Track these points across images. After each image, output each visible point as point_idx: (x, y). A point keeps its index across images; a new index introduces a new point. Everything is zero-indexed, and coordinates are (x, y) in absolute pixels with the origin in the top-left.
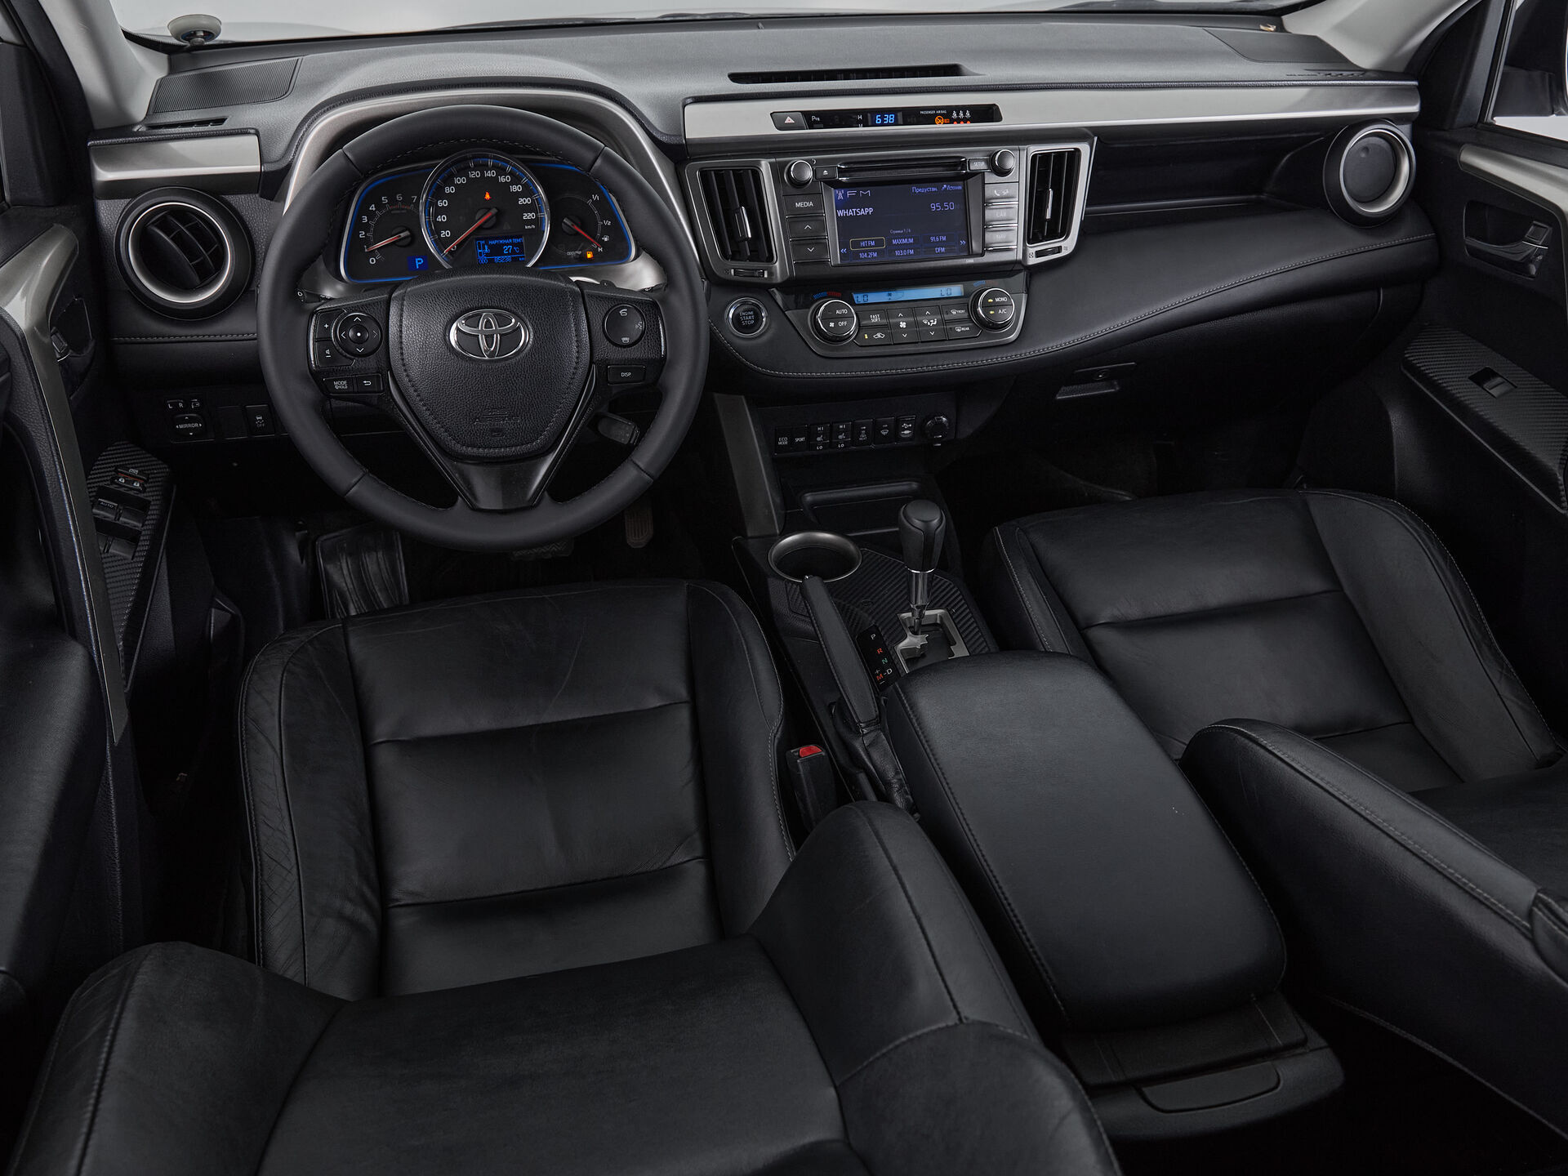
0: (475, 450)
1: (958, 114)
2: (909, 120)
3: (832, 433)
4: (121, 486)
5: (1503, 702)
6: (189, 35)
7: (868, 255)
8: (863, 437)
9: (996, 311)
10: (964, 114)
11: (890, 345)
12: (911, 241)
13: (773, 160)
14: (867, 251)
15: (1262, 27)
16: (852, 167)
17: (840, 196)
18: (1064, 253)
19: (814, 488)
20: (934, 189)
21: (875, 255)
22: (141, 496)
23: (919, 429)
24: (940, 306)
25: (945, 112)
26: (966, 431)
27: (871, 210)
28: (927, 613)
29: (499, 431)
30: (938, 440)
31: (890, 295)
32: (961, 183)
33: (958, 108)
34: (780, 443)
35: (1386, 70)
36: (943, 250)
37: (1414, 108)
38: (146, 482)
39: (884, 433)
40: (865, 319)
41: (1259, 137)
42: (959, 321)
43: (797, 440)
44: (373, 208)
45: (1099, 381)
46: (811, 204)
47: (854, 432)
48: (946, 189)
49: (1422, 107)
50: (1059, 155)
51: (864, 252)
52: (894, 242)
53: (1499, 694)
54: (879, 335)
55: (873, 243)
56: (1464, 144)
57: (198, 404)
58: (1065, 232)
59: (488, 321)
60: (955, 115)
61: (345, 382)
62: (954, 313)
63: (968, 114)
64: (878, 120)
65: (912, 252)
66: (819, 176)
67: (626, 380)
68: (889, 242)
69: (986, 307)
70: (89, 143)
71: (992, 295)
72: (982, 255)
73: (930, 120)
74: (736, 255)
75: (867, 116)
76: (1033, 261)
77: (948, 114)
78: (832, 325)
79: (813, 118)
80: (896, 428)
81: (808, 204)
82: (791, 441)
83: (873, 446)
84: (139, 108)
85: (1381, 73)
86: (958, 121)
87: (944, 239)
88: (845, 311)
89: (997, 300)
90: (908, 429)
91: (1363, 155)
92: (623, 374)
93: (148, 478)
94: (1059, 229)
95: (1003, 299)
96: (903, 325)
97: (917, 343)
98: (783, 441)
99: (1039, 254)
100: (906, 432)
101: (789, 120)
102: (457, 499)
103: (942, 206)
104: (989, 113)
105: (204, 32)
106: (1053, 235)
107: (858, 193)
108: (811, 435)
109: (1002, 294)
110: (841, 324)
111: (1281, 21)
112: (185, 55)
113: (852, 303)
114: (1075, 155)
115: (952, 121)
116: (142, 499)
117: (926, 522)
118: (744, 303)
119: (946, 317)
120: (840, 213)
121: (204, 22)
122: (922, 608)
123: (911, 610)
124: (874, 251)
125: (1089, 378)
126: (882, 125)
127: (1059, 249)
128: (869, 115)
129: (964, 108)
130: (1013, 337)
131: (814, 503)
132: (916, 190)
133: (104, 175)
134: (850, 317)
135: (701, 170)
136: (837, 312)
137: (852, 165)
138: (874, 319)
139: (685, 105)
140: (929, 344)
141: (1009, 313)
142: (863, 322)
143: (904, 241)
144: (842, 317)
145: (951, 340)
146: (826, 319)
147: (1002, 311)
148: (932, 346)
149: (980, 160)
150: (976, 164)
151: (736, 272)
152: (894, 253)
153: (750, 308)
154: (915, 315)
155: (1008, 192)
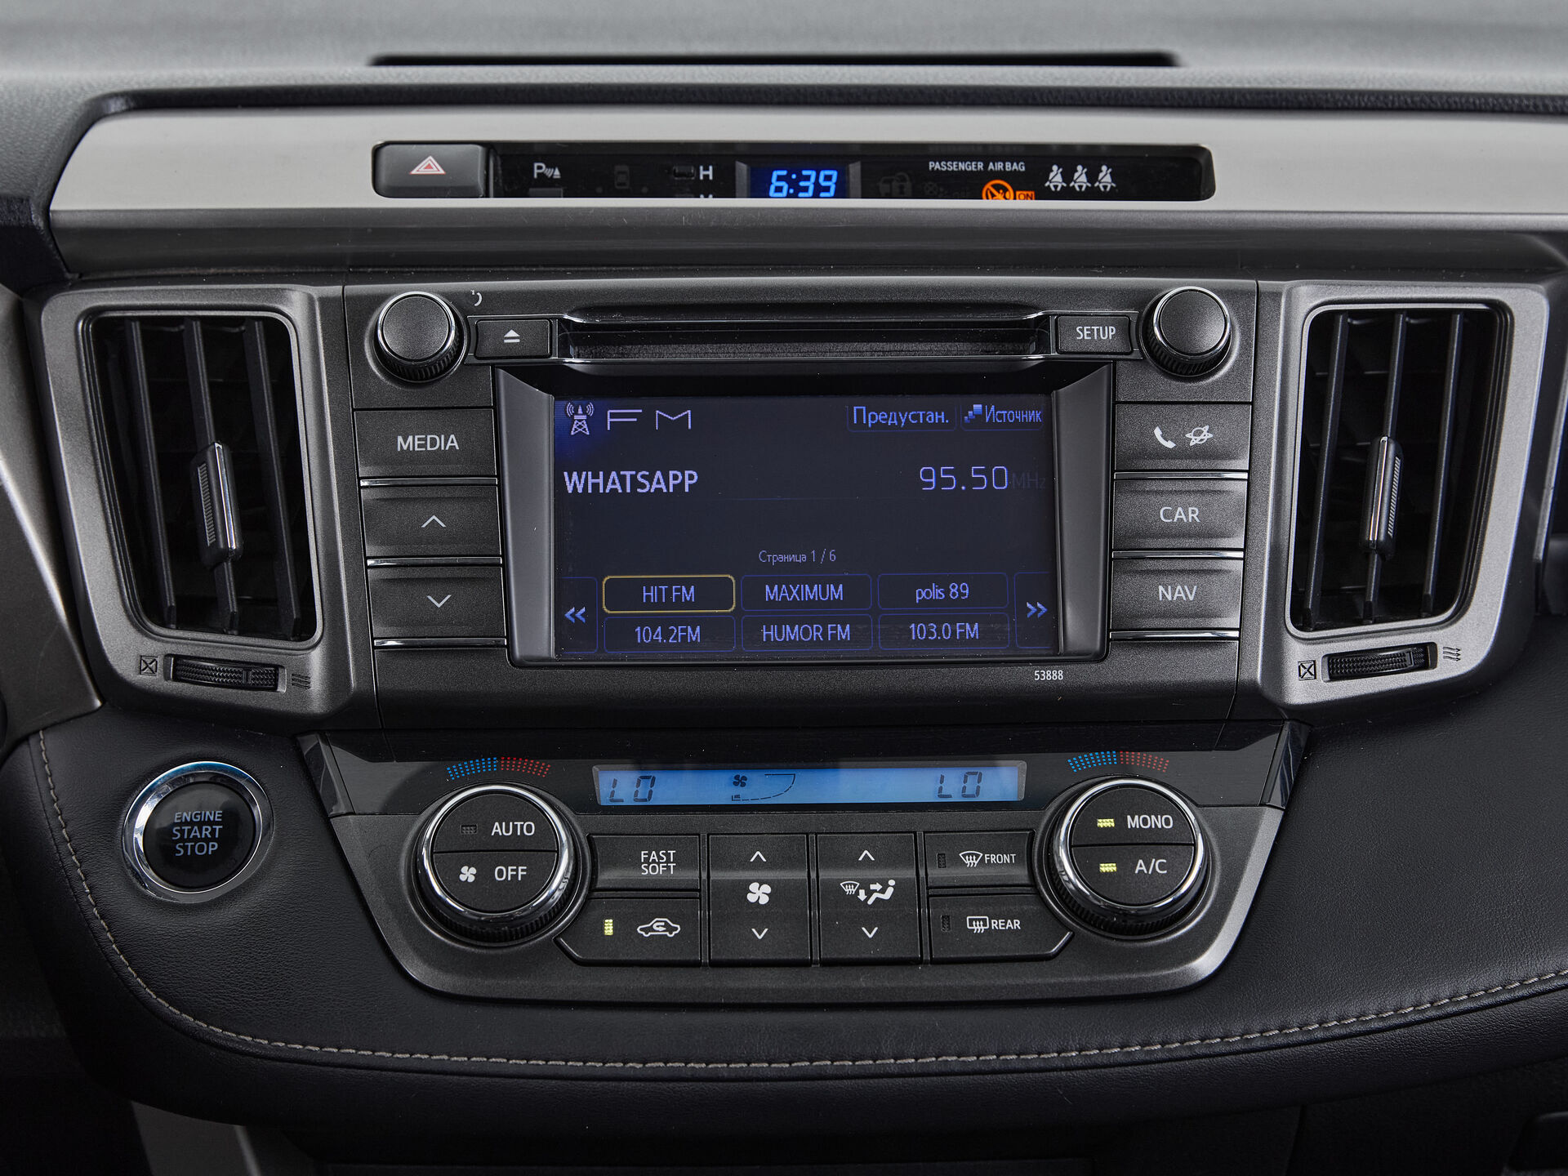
1: (1068, 174)
7: (666, 634)
9: (1126, 866)
10: (1092, 176)
11: (696, 964)
12: (836, 592)
13: (335, 290)
14: (666, 623)
17: (580, 423)
18: (1445, 670)
20: (934, 417)
21: (695, 634)
24: (915, 831)
25: (1020, 167)
27: (689, 478)
31: (740, 782)
32: (1041, 398)
33: (1069, 156)
36: (961, 630)
40: (613, 863)
42: (988, 895)
46: (453, 442)
48: (980, 417)
51: (653, 622)
52: (772, 593)
54: (658, 926)
55: (689, 594)
58: (1452, 593)
60: (1056, 178)
62: (971, 862)
63: (1105, 178)
65: (844, 633)
66: (488, 348)
68: (752, 594)
69: (1086, 846)
71: (1119, 803)
72: (1100, 657)
73: (970, 187)
74: (194, 611)
75: (732, 170)
76: (1301, 691)
77: (1031, 167)
78: (468, 874)
79: (539, 168)
81: (440, 442)
86: (1069, 192)
87: (968, 591)
88: (526, 828)
89: (1134, 822)
94: (1426, 575)
95: (1157, 821)
96: (759, 894)
97: (805, 964)
99: (1341, 667)
101: (429, 167)
103: (963, 476)
104: (1181, 170)
107: (646, 418)
109: (1162, 805)
110: (505, 873)
113: (582, 802)
114: (1492, 327)
115: (1045, 194)
118: (181, 785)
119: (936, 874)
120: (574, 482)
124: (693, 621)
127: (1425, 656)
128: (742, 164)
129: (1091, 156)
130: (1207, 963)
132: (868, 415)
134: (542, 852)
135: (92, 315)
136: (497, 829)
137: (617, 318)
138: (657, 866)
139: (94, 113)
140: (853, 971)
141: (1178, 871)
142: (609, 876)
143: (812, 592)
144: (512, 850)
145: (935, 962)
146: (449, 853)
147: (1156, 863)
148: (863, 982)
149: (1103, 321)
150: (1083, 333)
151: (181, 667)
152: (769, 633)
153: (220, 797)
154: (811, 862)
155: (1206, 435)
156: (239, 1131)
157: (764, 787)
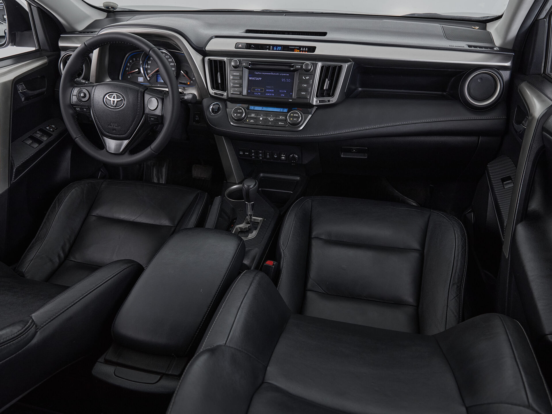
0: (109, 134)
1: (303, 49)
2: (285, 49)
3: (257, 153)
4: (47, 129)
5: (447, 309)
6: (108, 8)
7: (257, 94)
8: (268, 157)
9: (293, 119)
10: (305, 49)
11: (255, 125)
12: (273, 91)
13: (229, 58)
14: (257, 92)
15: (473, 27)
16: (253, 63)
17: (250, 73)
18: (331, 103)
19: (263, 172)
20: (284, 74)
21: (260, 94)
22: (51, 133)
23: (287, 157)
24: (276, 114)
25: (298, 48)
26: (305, 162)
27: (261, 79)
28: (253, 217)
29: (115, 129)
30: (293, 163)
31: (262, 108)
32: (293, 73)
33: (303, 47)
34: (240, 153)
35: (504, 47)
36: (284, 95)
37: (508, 64)
38: (56, 129)
39: (275, 157)
40: (249, 115)
41: (431, 69)
42: (281, 120)
43: (246, 153)
44: (131, 61)
45: (353, 152)
46: (239, 74)
47: (265, 154)
49: (513, 63)
50: (335, 67)
51: (256, 92)
52: (267, 90)
53: (447, 306)
54: (252, 121)
55: (260, 90)
56: (525, 81)
58: (333, 95)
59: (114, 96)
60: (302, 49)
61: (79, 108)
62: (281, 117)
63: (307, 49)
64: (275, 49)
65: (273, 95)
66: (242, 65)
67: (152, 121)
68: (265, 90)
69: (290, 117)
70: (61, 35)
71: (294, 113)
72: (295, 99)
73: (293, 50)
74: (217, 89)
76: (315, 104)
77: (299, 48)
78: (235, 115)
79: (252, 46)
80: (279, 157)
81: (237, 74)
82: (244, 153)
83: (272, 160)
84: (81, 27)
85: (502, 49)
86: (303, 51)
87: (285, 91)
88: (241, 111)
89: (294, 115)
90: (284, 157)
91: (479, 81)
92: (152, 119)
94: (330, 93)
95: (297, 115)
96: (261, 119)
97: (264, 125)
98: (241, 153)
99: (319, 101)
100: (283, 158)
101: (240, 46)
102: (104, 149)
103: (286, 80)
104: (313, 49)
105: (111, 7)
106: (329, 95)
108: (251, 153)
109: (297, 114)
110: (239, 115)
111: (486, 25)
112: (112, 13)
114: (340, 68)
115: (300, 51)
116: (51, 134)
117: (249, 186)
118: (214, 105)
119: (277, 118)
120: (250, 78)
121: (112, 4)
122: (251, 215)
123: (248, 216)
124: (260, 93)
125: (349, 151)
126: (276, 50)
127: (329, 101)
128: (271, 47)
129: (305, 47)
130: (301, 128)
131: (263, 177)
132: (278, 74)
133: (61, 44)
134: (242, 113)
135: (209, 59)
136: (238, 111)
137: (254, 63)
138: (253, 115)
139: (211, 38)
140: (268, 126)
141: (298, 120)
142: (249, 116)
143: (271, 91)
144: (240, 113)
145: (275, 126)
146: (234, 113)
147: (296, 119)
148: (269, 127)
149: (299, 65)
150: (297, 67)
151: (215, 94)
152: (266, 94)
153: (218, 106)
155: (308, 78)
156: (222, 137)
157: (265, 109)
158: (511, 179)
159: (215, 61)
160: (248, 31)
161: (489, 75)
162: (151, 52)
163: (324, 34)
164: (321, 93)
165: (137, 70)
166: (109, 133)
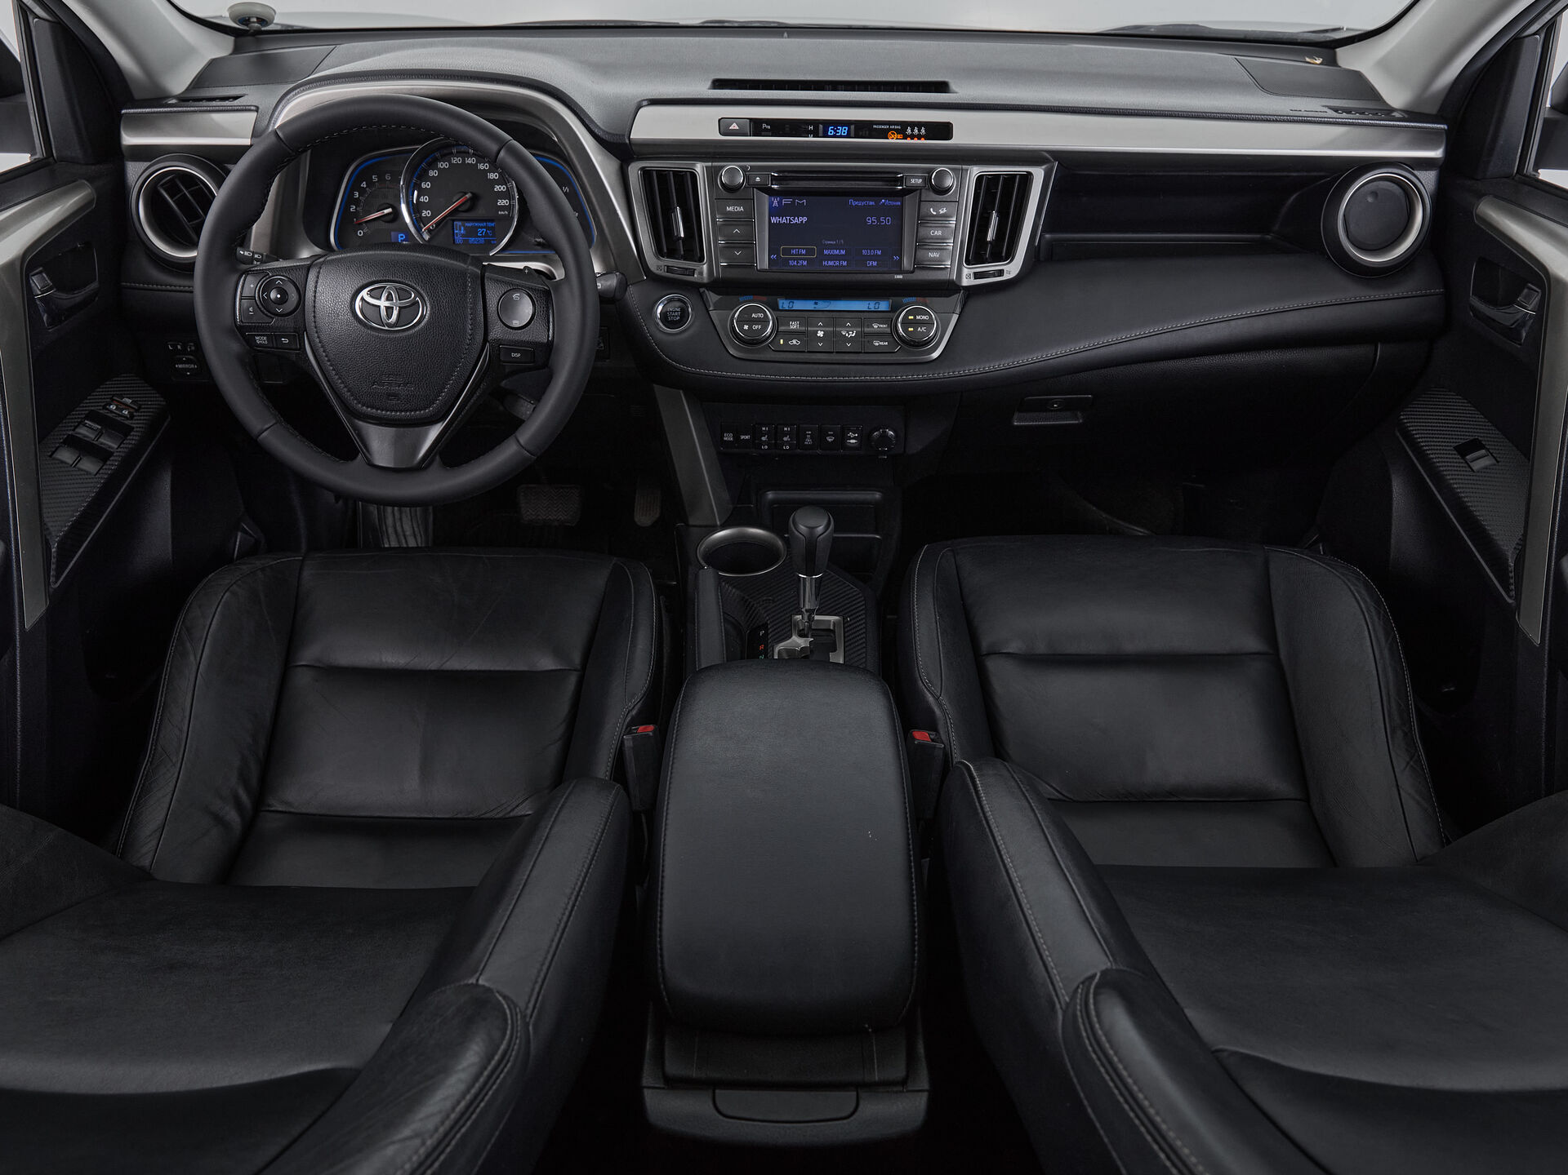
0: (374, 410)
1: (912, 131)
2: (861, 133)
3: (776, 435)
4: (111, 412)
5: (1399, 794)
6: (245, 20)
7: (797, 263)
8: (808, 441)
9: (916, 329)
10: (919, 131)
11: (804, 352)
12: (843, 252)
13: (710, 164)
14: (798, 259)
15: (1308, 60)
16: (784, 176)
17: (775, 203)
18: (1006, 277)
19: (775, 487)
20: (871, 203)
21: (805, 263)
22: (127, 422)
23: (865, 438)
24: (861, 318)
25: (899, 127)
26: (915, 446)
27: (805, 219)
28: (817, 617)
29: (395, 395)
30: (884, 453)
31: (816, 303)
32: (900, 199)
33: (913, 124)
34: (725, 439)
35: (1416, 111)
36: (875, 264)
37: (1437, 153)
38: (137, 411)
39: (830, 440)
40: (783, 325)
41: (1250, 174)
42: (879, 335)
43: (742, 437)
44: (364, 185)
45: (1052, 411)
46: (742, 209)
47: (799, 436)
48: (883, 204)
49: (1447, 152)
50: (1011, 178)
51: (794, 259)
52: (826, 252)
53: (1397, 785)
54: (794, 342)
55: (804, 252)
56: (1484, 195)
57: (193, 348)
58: (1010, 255)
59: (390, 294)
60: (909, 131)
61: (265, 338)
62: (876, 327)
63: (923, 130)
64: (831, 132)
65: (845, 263)
66: (751, 182)
67: (516, 361)
68: (821, 252)
69: (906, 323)
70: (123, 111)
71: (915, 312)
72: (912, 272)
73: (884, 134)
74: (672, 253)
75: (818, 127)
76: (965, 282)
77: (902, 128)
78: (746, 327)
79: (764, 126)
80: (842, 438)
81: (738, 209)
82: (737, 438)
83: (819, 452)
84: (178, 84)
85: (1411, 114)
86: (912, 137)
87: (879, 253)
88: (761, 315)
89: (918, 317)
90: (854, 438)
91: (1370, 199)
92: (514, 355)
93: (140, 408)
94: (1002, 250)
95: (924, 317)
96: (820, 334)
97: (832, 352)
98: (729, 437)
99: (977, 276)
100: (852, 441)
101: (734, 127)
102: (357, 455)
103: (878, 220)
104: (944, 130)
105: (258, 18)
106: (997, 257)
107: (793, 202)
108: (756, 435)
109: (926, 313)
110: (755, 327)
111: (1335, 54)
112: (249, 38)
113: (774, 307)
114: (1027, 179)
115: (905, 137)
116: (128, 426)
117: (812, 529)
118: (670, 301)
119: (867, 330)
120: (773, 220)
121: (258, 10)
122: (811, 612)
123: (800, 613)
124: (805, 259)
125: (1043, 407)
126: (834, 136)
127: (1001, 273)
128: (821, 126)
129: (919, 125)
130: (935, 355)
131: (774, 502)
132: (853, 202)
133: (129, 139)
134: (765, 321)
135: (643, 169)
136: (753, 315)
137: (786, 174)
138: (794, 326)
139: (639, 107)
140: (843, 354)
141: (929, 331)
142: (782, 328)
143: (837, 252)
144: (757, 321)
145: (865, 353)
146: (741, 322)
147: (923, 329)
148: (847, 357)
149: (918, 177)
150: (913, 181)
151: (669, 269)
152: (825, 263)
153: (678, 304)
154: (834, 326)
155: (945, 211)
156: (681, 391)
157: (823, 305)
158: (1482, 447)
159: (662, 175)
160: (719, 84)
161: (1393, 185)
162: (502, 154)
163: (942, 87)
164: (978, 251)
165: (389, 210)
166: (372, 408)
